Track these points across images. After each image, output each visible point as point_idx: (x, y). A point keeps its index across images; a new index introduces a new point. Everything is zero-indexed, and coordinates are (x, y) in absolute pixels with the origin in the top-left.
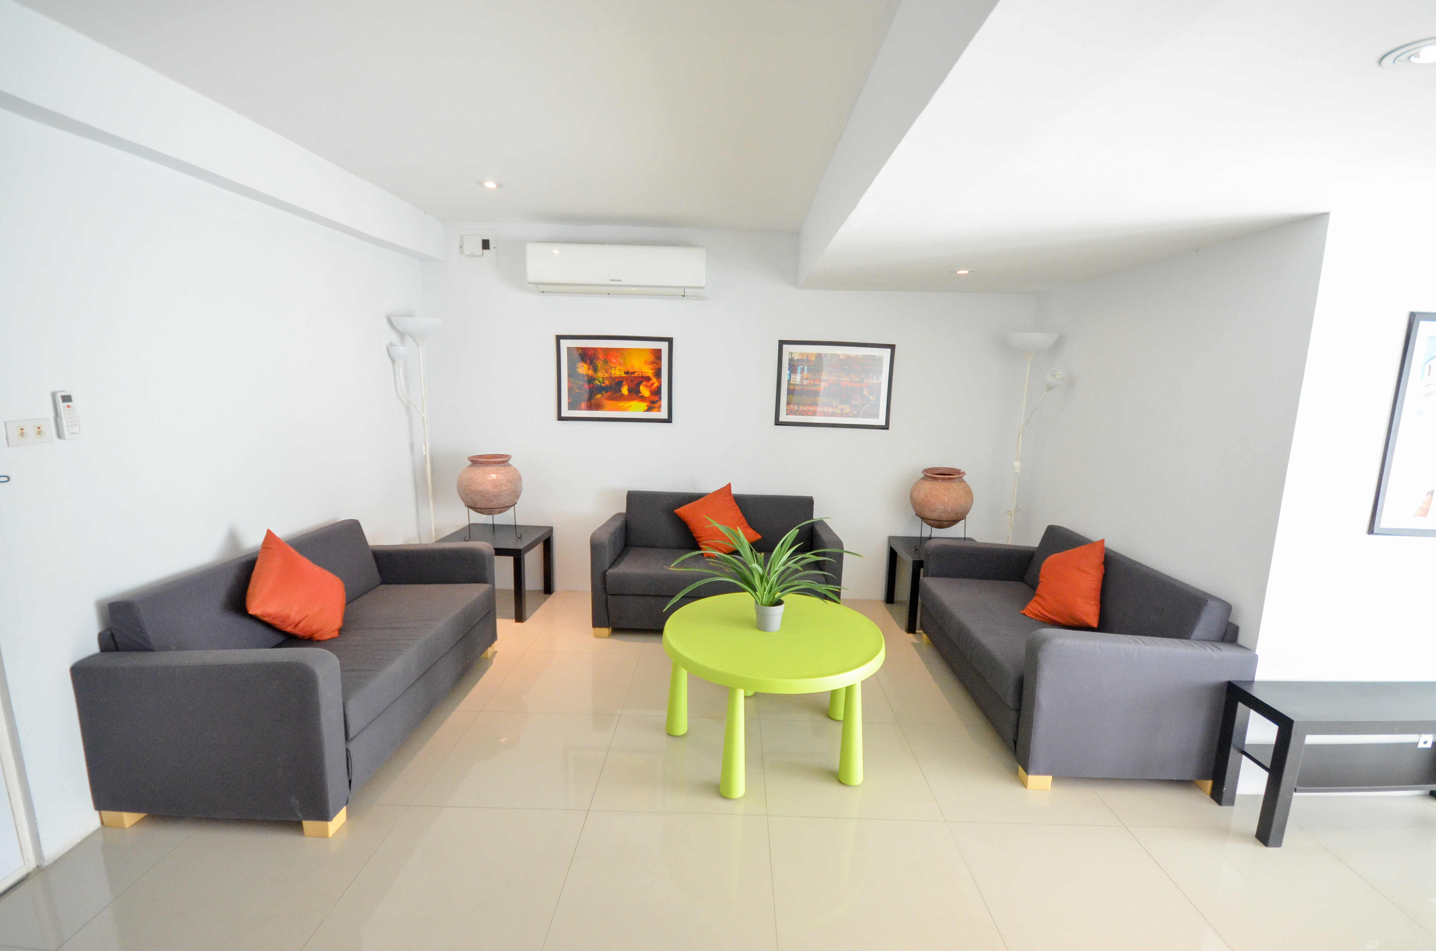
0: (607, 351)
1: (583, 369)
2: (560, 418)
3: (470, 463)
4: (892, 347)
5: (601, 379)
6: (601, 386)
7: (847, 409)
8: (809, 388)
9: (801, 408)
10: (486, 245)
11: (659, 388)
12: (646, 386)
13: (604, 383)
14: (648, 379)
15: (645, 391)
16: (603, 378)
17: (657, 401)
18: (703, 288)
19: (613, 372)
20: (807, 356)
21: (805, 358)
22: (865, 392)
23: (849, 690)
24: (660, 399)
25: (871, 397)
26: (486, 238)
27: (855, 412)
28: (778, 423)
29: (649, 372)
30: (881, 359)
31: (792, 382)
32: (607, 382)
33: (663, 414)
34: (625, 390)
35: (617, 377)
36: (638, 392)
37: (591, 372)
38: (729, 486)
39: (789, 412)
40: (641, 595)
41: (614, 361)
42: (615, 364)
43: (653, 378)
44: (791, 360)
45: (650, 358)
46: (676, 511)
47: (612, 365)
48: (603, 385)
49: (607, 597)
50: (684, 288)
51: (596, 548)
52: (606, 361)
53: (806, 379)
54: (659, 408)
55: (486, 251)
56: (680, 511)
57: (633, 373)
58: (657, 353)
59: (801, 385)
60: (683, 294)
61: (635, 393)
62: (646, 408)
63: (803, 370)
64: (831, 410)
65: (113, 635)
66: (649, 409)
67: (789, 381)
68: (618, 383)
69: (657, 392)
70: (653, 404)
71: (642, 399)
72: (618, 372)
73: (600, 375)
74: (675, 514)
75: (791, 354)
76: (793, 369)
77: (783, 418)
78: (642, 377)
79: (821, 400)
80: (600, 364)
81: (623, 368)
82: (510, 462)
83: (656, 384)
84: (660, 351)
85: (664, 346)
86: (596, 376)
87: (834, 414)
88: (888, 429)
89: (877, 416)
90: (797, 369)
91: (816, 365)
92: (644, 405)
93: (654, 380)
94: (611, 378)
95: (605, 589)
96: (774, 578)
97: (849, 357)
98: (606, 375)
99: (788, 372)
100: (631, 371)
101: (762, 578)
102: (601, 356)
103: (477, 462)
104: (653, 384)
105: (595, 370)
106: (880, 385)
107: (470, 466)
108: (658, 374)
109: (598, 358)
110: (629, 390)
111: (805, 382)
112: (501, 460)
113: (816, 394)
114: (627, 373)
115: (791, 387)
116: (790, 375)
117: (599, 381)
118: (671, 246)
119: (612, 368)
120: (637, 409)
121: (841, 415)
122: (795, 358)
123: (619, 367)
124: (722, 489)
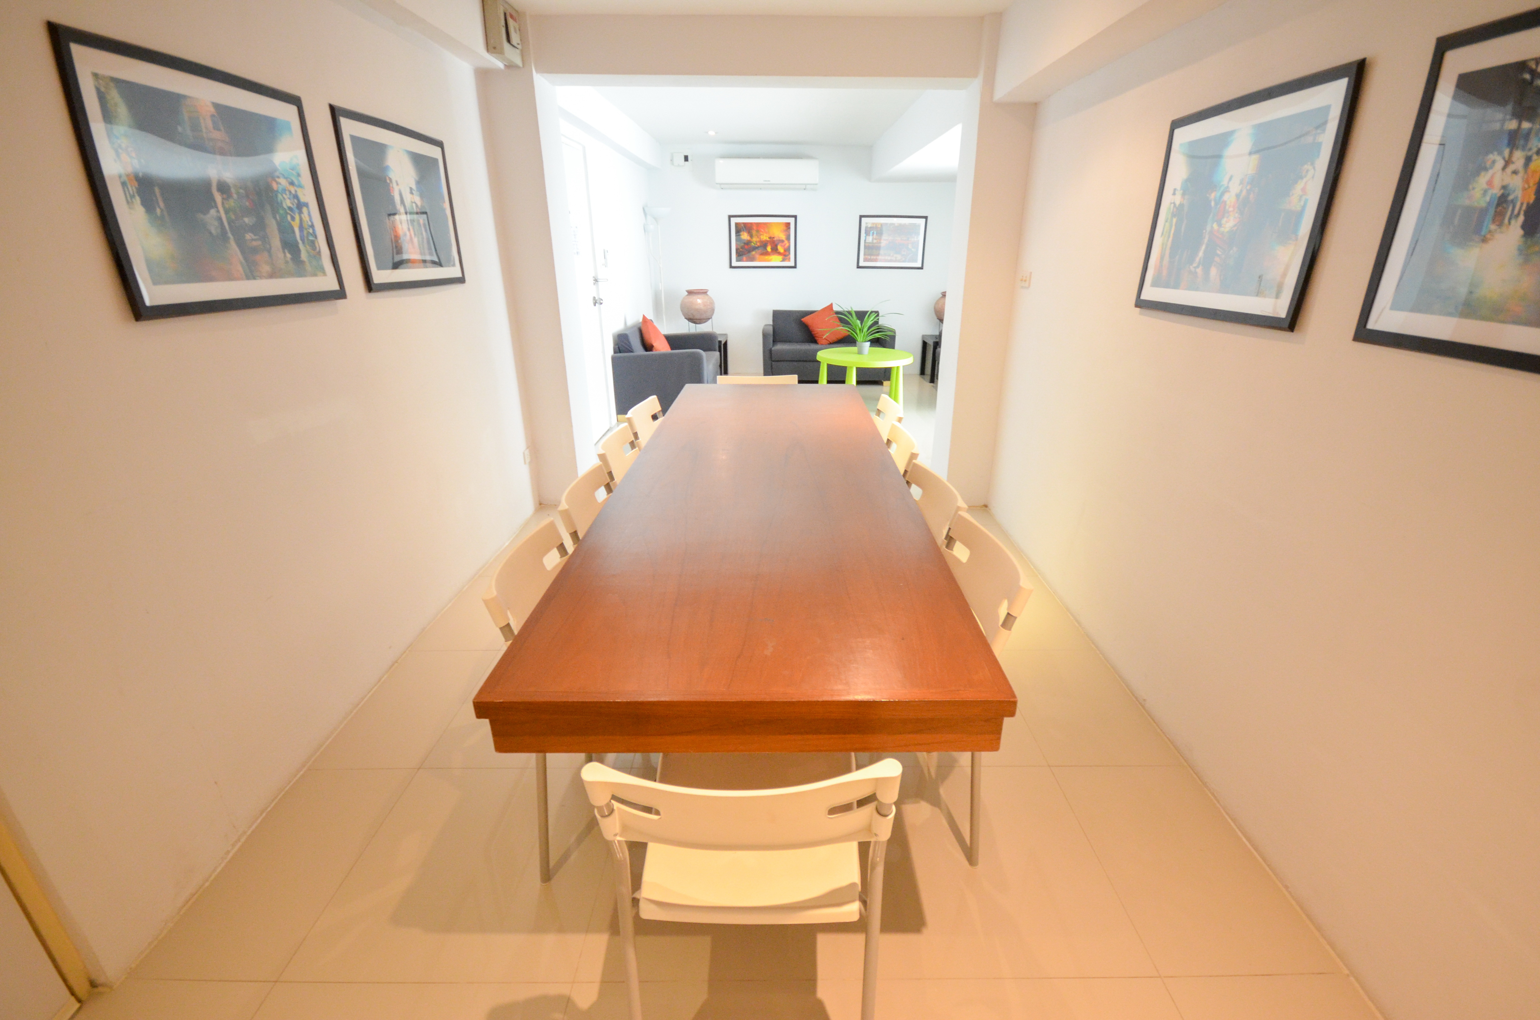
0: (758, 224)
1: (745, 236)
2: (731, 267)
3: (687, 293)
4: (926, 218)
5: (755, 242)
6: (755, 246)
7: (899, 257)
8: (877, 245)
9: (872, 257)
10: (686, 158)
11: (789, 247)
12: (782, 246)
13: (756, 244)
14: (782, 241)
15: (781, 249)
16: (756, 242)
17: (788, 255)
18: (817, 184)
19: (762, 237)
20: (876, 225)
21: (875, 226)
22: (910, 246)
23: (898, 367)
24: (790, 253)
25: (913, 250)
26: (686, 155)
27: (904, 259)
28: (858, 267)
29: (783, 237)
30: (919, 226)
31: (867, 241)
32: (758, 244)
33: (792, 264)
34: (769, 249)
35: (764, 241)
36: (777, 249)
37: (749, 238)
38: (831, 305)
39: (865, 260)
40: (790, 361)
41: (762, 230)
42: (763, 232)
43: (785, 240)
44: (866, 228)
45: (783, 228)
46: (802, 319)
47: (762, 233)
48: (756, 246)
49: (772, 363)
50: (806, 184)
51: (765, 336)
52: (758, 231)
53: (876, 239)
54: (789, 260)
55: (686, 162)
56: (805, 319)
57: (774, 238)
58: (788, 225)
59: (873, 243)
60: (805, 187)
61: (775, 250)
62: (781, 259)
63: (873, 233)
64: (889, 258)
65: (619, 348)
66: (783, 260)
67: (865, 240)
68: (764, 245)
69: (787, 250)
70: (785, 255)
71: (779, 254)
72: (765, 237)
73: (755, 239)
74: (802, 321)
75: (867, 223)
76: (867, 233)
77: (862, 264)
78: (779, 240)
79: (882, 252)
80: (754, 233)
81: (767, 235)
82: (708, 293)
83: (787, 245)
84: (789, 224)
85: (791, 221)
86: (752, 240)
87: (891, 261)
88: (922, 269)
89: (916, 261)
90: (870, 233)
91: (879, 231)
92: (780, 258)
93: (786, 242)
94: (761, 241)
95: (771, 357)
96: (865, 329)
97: (900, 225)
98: (758, 240)
99: (865, 235)
100: (772, 236)
101: (860, 330)
102: (755, 227)
103: (690, 293)
104: (786, 244)
105: (751, 236)
106: (918, 241)
107: (688, 295)
108: (788, 238)
109: (753, 229)
110: (771, 249)
111: (875, 241)
112: (704, 292)
113: (878, 248)
114: (770, 238)
115: (866, 244)
116: (866, 237)
117: (754, 243)
118: (798, 158)
119: (761, 235)
120: (776, 260)
121: (896, 261)
122: (869, 226)
123: (765, 235)
124: (828, 306)
